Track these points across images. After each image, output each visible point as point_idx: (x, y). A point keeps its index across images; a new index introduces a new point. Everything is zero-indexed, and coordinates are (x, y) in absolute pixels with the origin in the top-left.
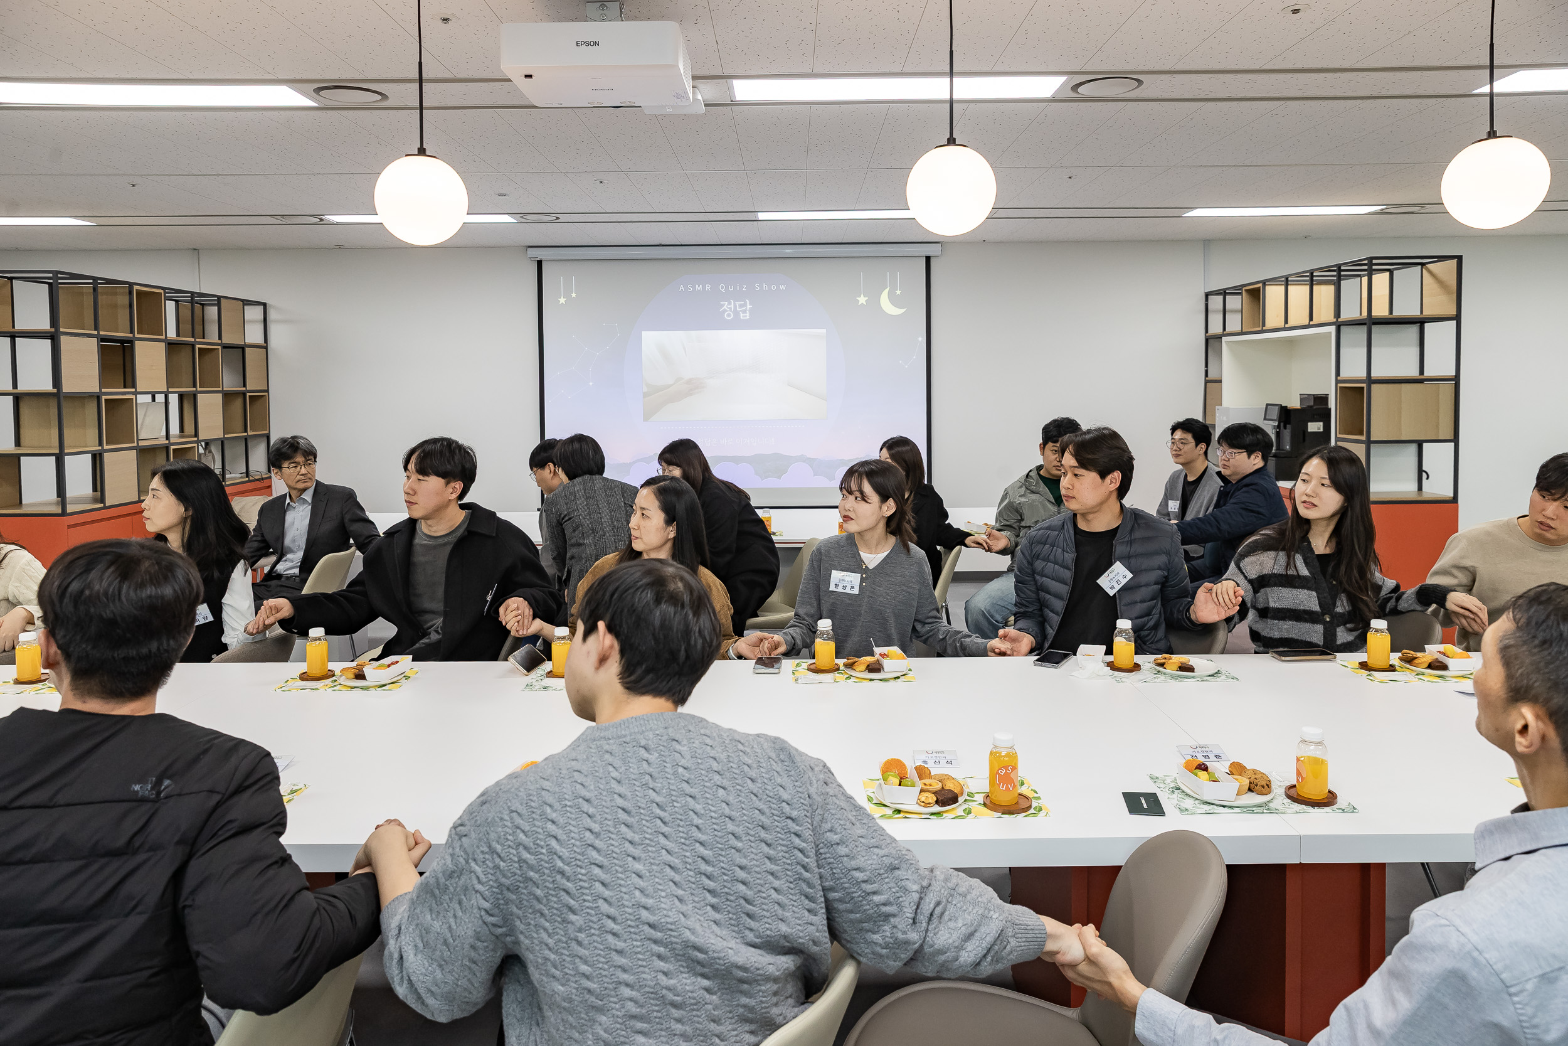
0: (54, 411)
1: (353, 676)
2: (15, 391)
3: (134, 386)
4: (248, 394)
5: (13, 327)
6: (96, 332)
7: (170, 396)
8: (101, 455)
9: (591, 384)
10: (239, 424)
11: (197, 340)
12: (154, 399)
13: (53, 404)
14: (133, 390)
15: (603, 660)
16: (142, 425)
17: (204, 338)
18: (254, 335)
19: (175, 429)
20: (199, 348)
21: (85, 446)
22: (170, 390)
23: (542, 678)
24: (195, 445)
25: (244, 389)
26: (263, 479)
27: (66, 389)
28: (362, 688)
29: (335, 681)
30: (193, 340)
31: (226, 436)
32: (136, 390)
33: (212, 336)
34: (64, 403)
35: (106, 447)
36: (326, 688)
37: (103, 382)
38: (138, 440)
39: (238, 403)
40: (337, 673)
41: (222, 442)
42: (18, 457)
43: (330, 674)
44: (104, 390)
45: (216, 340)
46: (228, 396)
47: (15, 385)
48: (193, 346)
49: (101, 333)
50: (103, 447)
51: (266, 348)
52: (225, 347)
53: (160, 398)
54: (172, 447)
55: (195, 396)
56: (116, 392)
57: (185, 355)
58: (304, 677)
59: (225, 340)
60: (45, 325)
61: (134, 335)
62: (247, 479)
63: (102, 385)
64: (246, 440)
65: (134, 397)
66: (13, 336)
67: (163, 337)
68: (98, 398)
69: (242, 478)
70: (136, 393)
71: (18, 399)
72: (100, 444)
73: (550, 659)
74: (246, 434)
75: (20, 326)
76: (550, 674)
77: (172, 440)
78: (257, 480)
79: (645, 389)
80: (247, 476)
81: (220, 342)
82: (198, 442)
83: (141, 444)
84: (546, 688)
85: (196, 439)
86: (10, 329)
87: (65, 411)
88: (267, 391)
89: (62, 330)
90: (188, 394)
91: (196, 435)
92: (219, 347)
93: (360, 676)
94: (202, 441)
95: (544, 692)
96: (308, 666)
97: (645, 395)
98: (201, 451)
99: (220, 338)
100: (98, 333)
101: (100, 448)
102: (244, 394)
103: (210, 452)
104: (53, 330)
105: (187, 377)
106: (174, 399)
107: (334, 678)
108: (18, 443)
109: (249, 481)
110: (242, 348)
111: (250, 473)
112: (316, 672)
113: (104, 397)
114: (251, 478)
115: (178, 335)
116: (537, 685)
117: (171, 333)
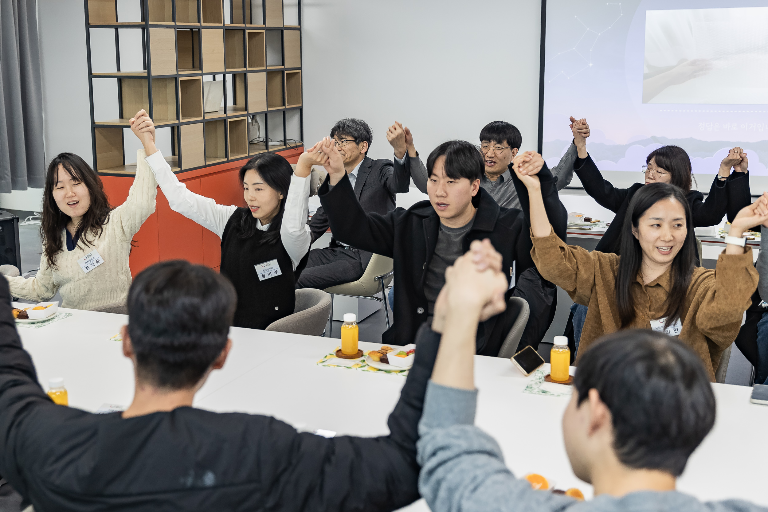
0: (145, 90)
1: (378, 359)
2: (119, 74)
3: (201, 68)
4: (286, 72)
5: (117, 21)
6: (173, 24)
7: (227, 75)
8: (178, 127)
9: (591, 65)
10: (279, 99)
11: (248, 25)
12: (214, 79)
13: (145, 83)
14: (200, 72)
15: (595, 427)
16: (207, 100)
17: (251, 23)
18: (290, 20)
19: (230, 103)
20: (248, 33)
21: (167, 120)
22: (227, 70)
23: (541, 380)
24: (246, 118)
25: (283, 67)
26: (297, 147)
27: (154, 73)
28: (386, 371)
29: (364, 361)
30: (243, 25)
31: (269, 109)
32: (202, 72)
33: (258, 22)
34: (152, 83)
35: (182, 121)
36: (357, 367)
37: (180, 65)
38: (204, 113)
39: (278, 79)
40: (366, 353)
41: (266, 115)
42: (120, 129)
43: (360, 354)
44: (180, 73)
45: (261, 24)
46: (270, 74)
47: (119, 69)
48: (244, 31)
49: (178, 24)
50: (179, 121)
51: (300, 29)
52: (268, 30)
53: (219, 78)
54: (229, 120)
55: (245, 75)
56: (188, 74)
57: (238, 37)
58: (339, 354)
59: (268, 25)
60: (138, 19)
61: (201, 24)
62: (285, 147)
63: (178, 67)
64: (284, 112)
65: (201, 77)
66: (117, 28)
67: (222, 25)
68: (176, 79)
69: (280, 145)
70: (202, 75)
71: (121, 80)
72: (178, 118)
73: (549, 361)
74: (284, 107)
75: (121, 20)
76: (548, 378)
77: (230, 113)
78: (292, 148)
79: (646, 71)
80: (285, 145)
81: (264, 26)
82: (247, 115)
83: (208, 117)
84: (544, 392)
85: (246, 112)
86: (114, 23)
87: (153, 90)
88: (301, 68)
89: (151, 23)
90: (240, 73)
91: (246, 109)
92: (264, 31)
93: (384, 360)
94: (251, 114)
95: (543, 396)
96: (343, 344)
97: (646, 77)
98: (250, 121)
99: (264, 23)
100: (175, 24)
101: (177, 122)
102: (283, 72)
103: (256, 122)
104: (144, 23)
105: (239, 59)
106: (229, 77)
107: (363, 358)
108: (121, 116)
109: (286, 149)
110: (281, 31)
111: (288, 142)
112: (348, 351)
113: (180, 79)
114: (288, 146)
115: (232, 22)
116: (536, 388)
117: (227, 21)
